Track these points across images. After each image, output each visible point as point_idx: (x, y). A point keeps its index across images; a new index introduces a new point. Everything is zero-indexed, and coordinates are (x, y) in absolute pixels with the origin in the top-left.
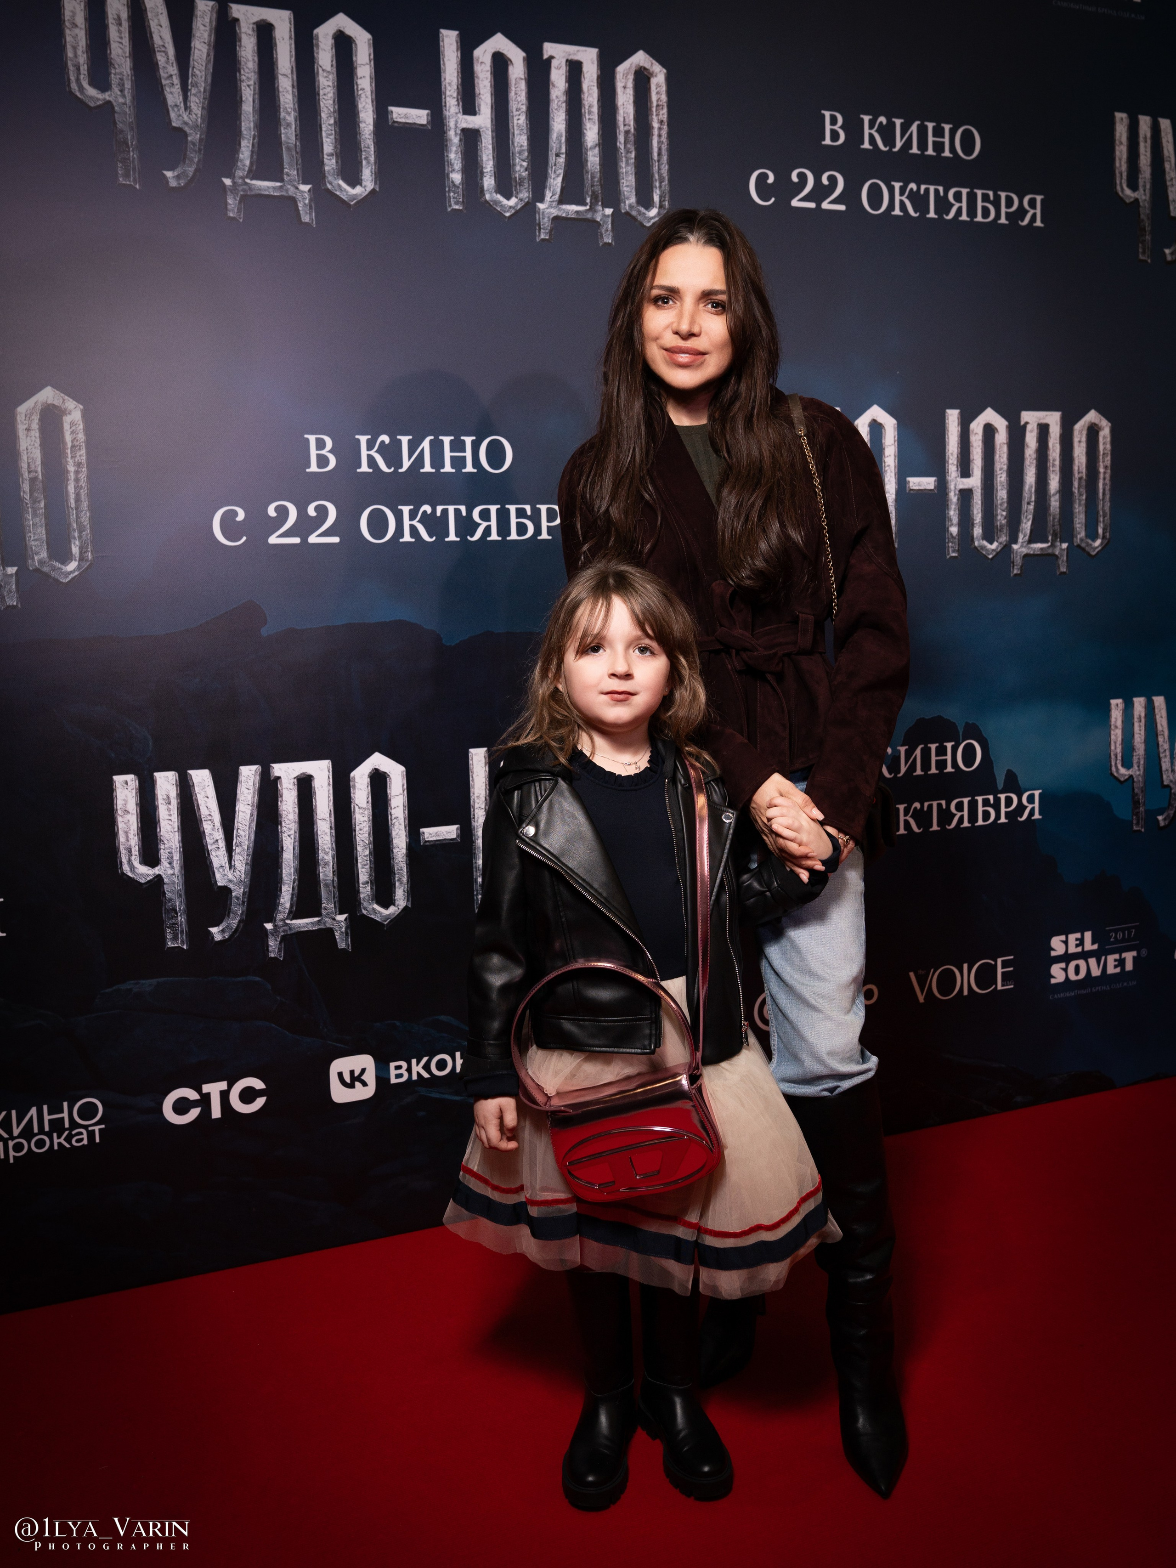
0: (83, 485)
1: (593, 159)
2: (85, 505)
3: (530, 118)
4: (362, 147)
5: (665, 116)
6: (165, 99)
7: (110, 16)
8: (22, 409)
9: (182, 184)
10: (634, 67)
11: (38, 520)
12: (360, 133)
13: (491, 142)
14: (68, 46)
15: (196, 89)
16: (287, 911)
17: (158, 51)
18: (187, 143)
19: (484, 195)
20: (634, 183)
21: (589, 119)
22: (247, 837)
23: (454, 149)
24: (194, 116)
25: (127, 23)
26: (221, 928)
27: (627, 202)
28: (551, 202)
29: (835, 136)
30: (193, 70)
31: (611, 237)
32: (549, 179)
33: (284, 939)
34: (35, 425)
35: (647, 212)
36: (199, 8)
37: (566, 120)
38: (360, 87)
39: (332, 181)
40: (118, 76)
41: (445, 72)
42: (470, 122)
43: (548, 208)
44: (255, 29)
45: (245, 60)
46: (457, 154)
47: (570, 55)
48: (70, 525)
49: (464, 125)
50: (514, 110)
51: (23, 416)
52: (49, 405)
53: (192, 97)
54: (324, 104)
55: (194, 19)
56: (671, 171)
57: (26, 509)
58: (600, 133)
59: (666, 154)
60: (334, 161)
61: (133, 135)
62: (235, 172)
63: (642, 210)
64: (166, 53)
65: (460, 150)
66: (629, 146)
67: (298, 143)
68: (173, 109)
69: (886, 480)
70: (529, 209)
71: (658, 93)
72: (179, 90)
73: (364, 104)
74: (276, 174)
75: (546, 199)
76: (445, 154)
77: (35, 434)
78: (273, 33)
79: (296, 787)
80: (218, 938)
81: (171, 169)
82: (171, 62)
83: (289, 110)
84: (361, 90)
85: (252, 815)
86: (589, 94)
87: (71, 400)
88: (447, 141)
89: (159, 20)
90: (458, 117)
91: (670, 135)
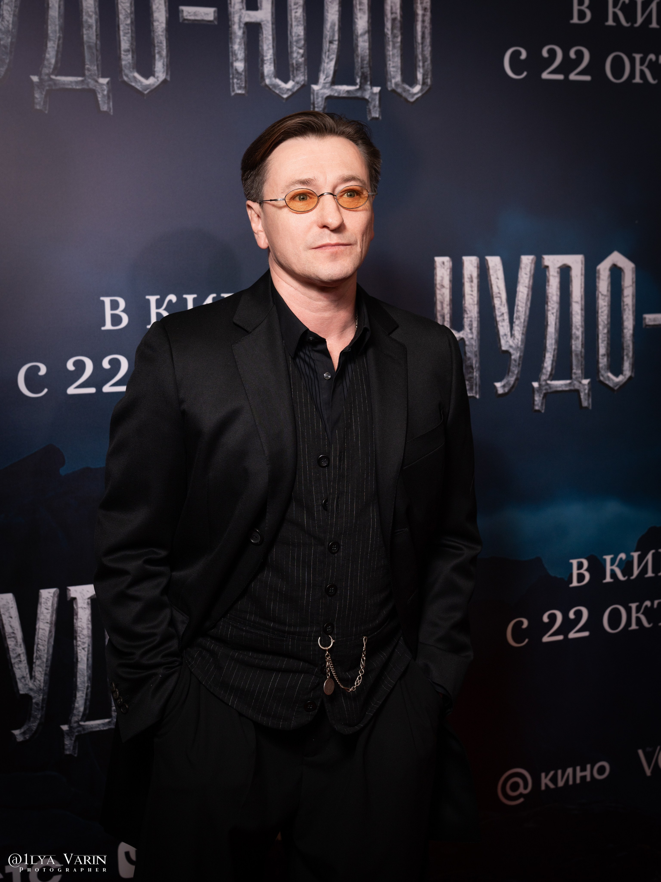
1: (363, 44)
3: (306, 10)
4: (156, 41)
5: (429, 4)
12: (154, 31)
13: (271, 33)
16: (81, 714)
19: (264, 80)
20: (400, 64)
21: (360, 9)
22: (46, 651)
23: (238, 40)
24: (6, 23)
26: (22, 730)
27: (393, 81)
28: (324, 83)
29: (582, 15)
31: (378, 112)
32: (323, 64)
33: (77, 738)
35: (411, 89)
37: (339, 11)
39: (128, 73)
42: (253, 16)
43: (321, 89)
46: (240, 45)
49: (247, 19)
50: (292, 4)
54: (122, 7)
56: (433, 53)
58: (370, 21)
59: (429, 37)
60: (130, 56)
62: (42, 69)
63: (407, 87)
65: (243, 41)
66: (395, 31)
69: (625, 317)
70: (305, 91)
73: (157, 5)
74: (78, 70)
75: (320, 81)
76: (230, 46)
79: (90, 606)
80: (20, 739)
83: (91, 13)
85: (50, 632)
88: (231, 34)
90: (242, 13)
91: (433, 21)
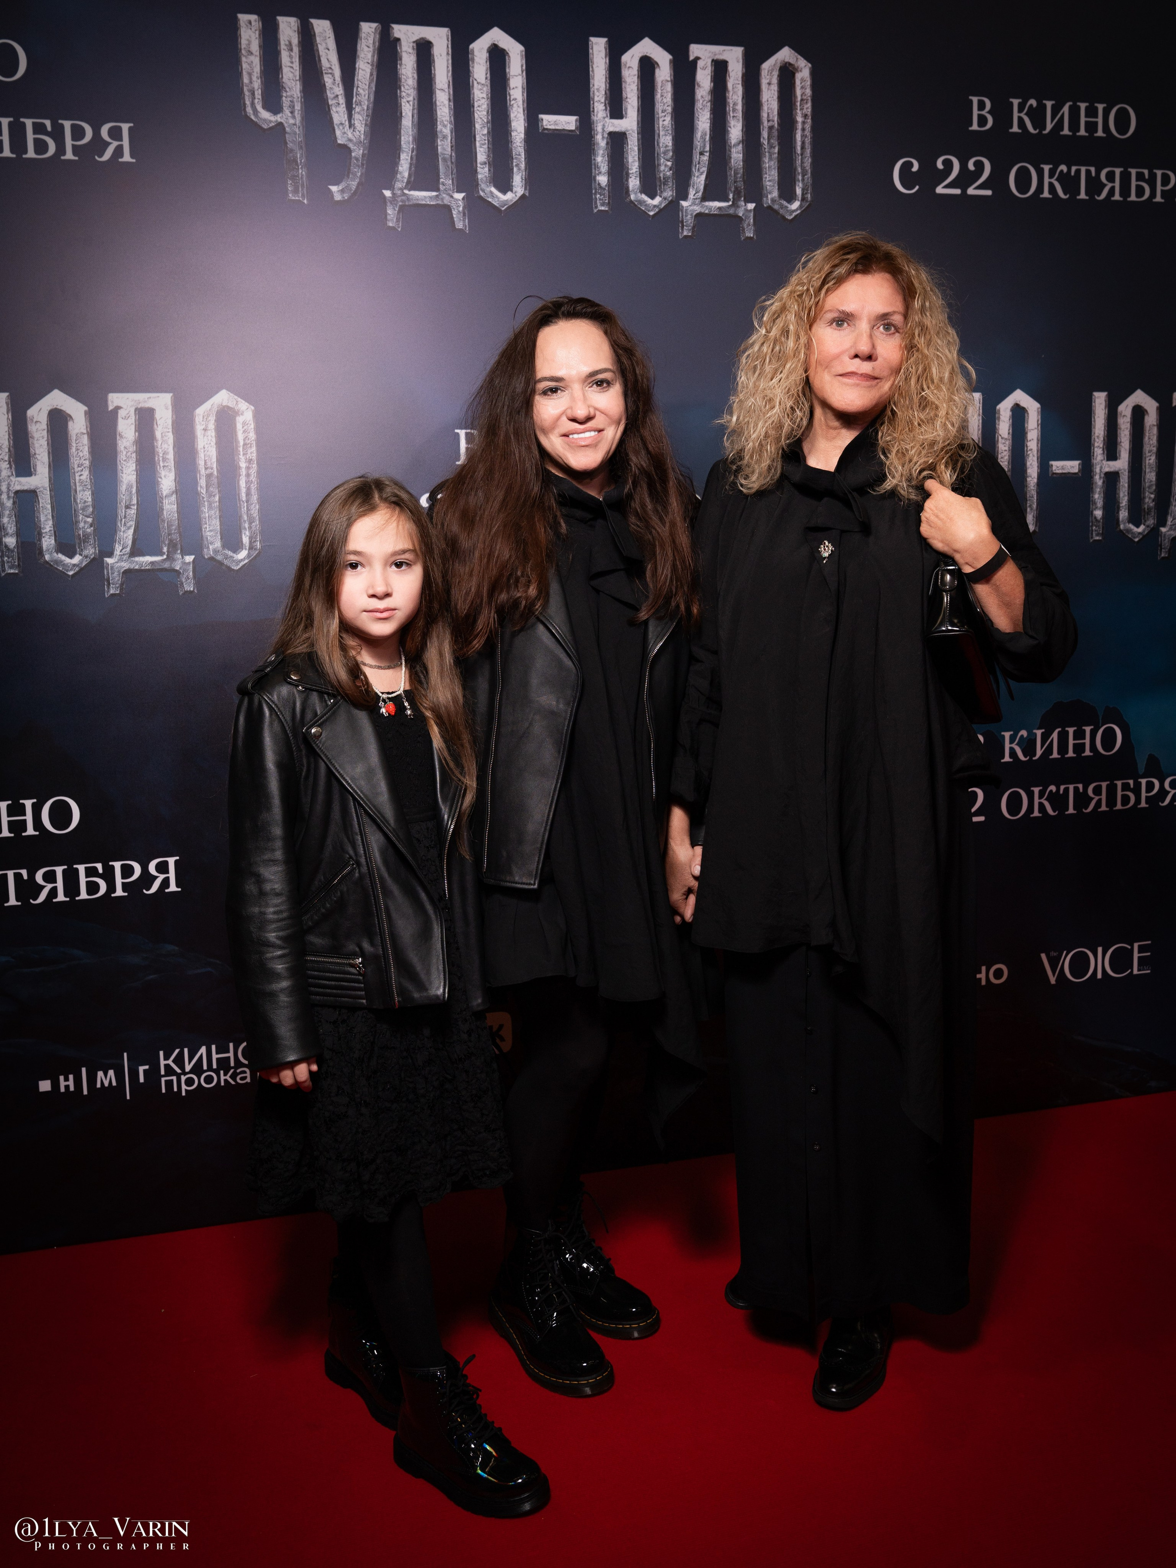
0: (253, 480)
1: (737, 156)
2: (255, 498)
3: (675, 118)
4: (514, 154)
5: (810, 110)
6: (331, 118)
7: (282, 42)
8: (200, 411)
9: (346, 198)
10: (779, 63)
11: (213, 512)
12: (512, 142)
13: (637, 144)
14: (244, 73)
15: (360, 107)
17: (325, 73)
18: (351, 159)
19: (629, 196)
20: (777, 178)
21: (733, 117)
23: (601, 152)
24: (358, 133)
25: (297, 48)
27: (769, 196)
28: (694, 199)
29: (982, 121)
30: (357, 89)
31: (752, 231)
32: (693, 177)
34: (212, 426)
35: (789, 206)
36: (363, 31)
37: (710, 119)
38: (512, 97)
39: (484, 188)
40: (289, 99)
41: (593, 79)
42: (617, 125)
43: (690, 206)
44: (415, 48)
45: (405, 77)
46: (603, 157)
47: (715, 55)
48: (241, 517)
49: (611, 129)
50: (660, 112)
51: (201, 417)
52: (224, 407)
53: (356, 115)
54: (479, 115)
55: (359, 41)
56: (814, 164)
57: (203, 502)
58: (744, 130)
59: (810, 147)
60: (487, 169)
61: (302, 154)
62: (395, 183)
63: (785, 203)
64: (333, 74)
65: (606, 153)
66: (772, 141)
67: (453, 154)
68: (339, 127)
69: (1028, 464)
70: (673, 207)
71: (802, 88)
72: (345, 109)
73: (516, 113)
74: (432, 184)
75: (689, 197)
76: (593, 158)
77: (212, 433)
78: (432, 50)
81: (336, 183)
82: (337, 83)
83: (446, 123)
84: (513, 100)
86: (734, 92)
87: (244, 402)
88: (594, 145)
89: (326, 43)
90: (606, 122)
91: (814, 129)
